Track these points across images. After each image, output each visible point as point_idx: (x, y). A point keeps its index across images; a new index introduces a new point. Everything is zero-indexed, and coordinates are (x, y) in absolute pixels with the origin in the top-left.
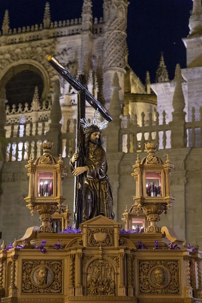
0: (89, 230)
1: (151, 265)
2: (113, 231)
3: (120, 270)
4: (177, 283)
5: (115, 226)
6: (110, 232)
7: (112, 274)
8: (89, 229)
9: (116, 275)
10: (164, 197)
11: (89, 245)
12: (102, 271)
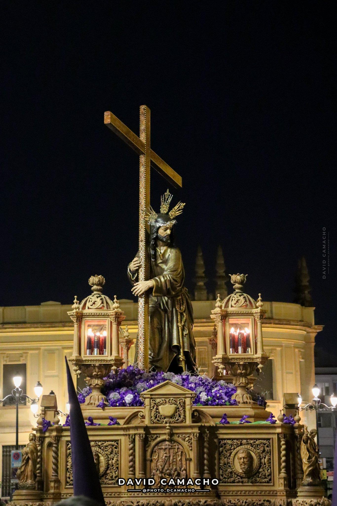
0: (152, 401)
1: (235, 445)
2: (184, 403)
3: (192, 455)
4: (269, 469)
5: (187, 396)
6: (180, 403)
7: (184, 459)
8: (154, 399)
9: (188, 462)
10: (253, 355)
11: (153, 422)
12: (170, 456)
